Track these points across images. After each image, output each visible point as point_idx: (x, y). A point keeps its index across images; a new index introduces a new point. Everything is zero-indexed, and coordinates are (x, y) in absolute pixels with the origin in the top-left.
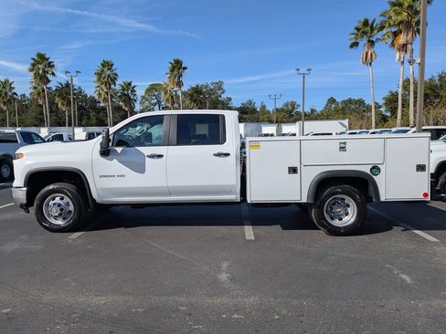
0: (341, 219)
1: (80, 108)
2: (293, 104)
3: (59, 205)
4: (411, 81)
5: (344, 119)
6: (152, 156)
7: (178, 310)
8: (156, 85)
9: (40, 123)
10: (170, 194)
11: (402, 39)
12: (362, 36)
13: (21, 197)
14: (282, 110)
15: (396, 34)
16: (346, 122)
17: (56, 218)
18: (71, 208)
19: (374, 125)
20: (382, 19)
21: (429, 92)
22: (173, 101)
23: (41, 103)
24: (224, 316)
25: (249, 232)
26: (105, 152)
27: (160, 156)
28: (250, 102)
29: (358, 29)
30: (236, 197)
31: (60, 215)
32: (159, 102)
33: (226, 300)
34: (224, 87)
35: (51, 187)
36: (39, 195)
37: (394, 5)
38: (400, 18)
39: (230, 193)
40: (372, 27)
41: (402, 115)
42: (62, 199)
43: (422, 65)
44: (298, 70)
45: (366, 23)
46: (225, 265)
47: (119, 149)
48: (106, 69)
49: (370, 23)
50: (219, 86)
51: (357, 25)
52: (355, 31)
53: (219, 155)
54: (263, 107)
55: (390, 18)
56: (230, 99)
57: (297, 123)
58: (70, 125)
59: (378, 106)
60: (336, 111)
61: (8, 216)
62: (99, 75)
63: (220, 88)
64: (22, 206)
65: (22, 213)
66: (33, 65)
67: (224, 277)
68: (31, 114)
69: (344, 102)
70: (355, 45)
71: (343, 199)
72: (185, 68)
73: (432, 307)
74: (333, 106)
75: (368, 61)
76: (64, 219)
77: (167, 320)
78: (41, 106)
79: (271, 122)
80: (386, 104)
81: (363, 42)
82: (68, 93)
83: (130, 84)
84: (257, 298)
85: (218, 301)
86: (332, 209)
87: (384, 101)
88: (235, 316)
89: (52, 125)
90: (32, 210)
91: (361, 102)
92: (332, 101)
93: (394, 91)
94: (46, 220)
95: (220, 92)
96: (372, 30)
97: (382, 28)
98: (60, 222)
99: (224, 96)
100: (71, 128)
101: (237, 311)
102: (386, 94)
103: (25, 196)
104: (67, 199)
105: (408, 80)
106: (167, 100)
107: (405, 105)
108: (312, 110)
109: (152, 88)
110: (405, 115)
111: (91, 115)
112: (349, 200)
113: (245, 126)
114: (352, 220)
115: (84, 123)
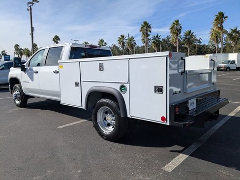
18: (20, 96)
62: (172, 29)
72: (226, 17)
83: (190, 32)
103: (10, 89)
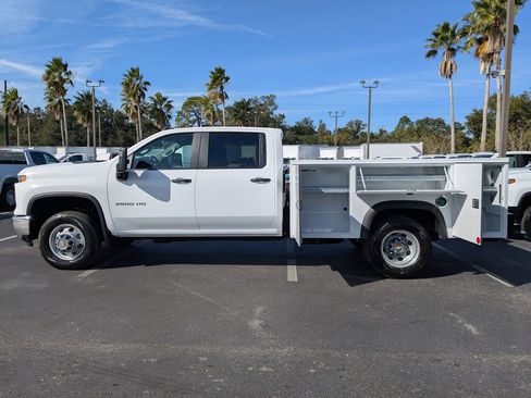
0: (401, 259)
1: (105, 125)
2: (358, 124)
3: (68, 237)
4: (499, 97)
5: (417, 141)
6: (178, 181)
7: (197, 362)
8: (195, 98)
9: (57, 142)
10: (199, 226)
11: (488, 47)
12: (441, 44)
13: (23, 227)
14: (345, 130)
15: (480, 42)
16: (420, 146)
17: (64, 252)
18: (82, 241)
19: (453, 149)
20: (465, 23)
21: (520, 111)
22: (215, 118)
23: (57, 118)
24: (250, 369)
25: (292, 272)
26: (123, 176)
27: (188, 181)
28: (306, 121)
29: (436, 35)
30: (277, 231)
31: (69, 249)
32: (199, 119)
33: (255, 350)
34: (276, 102)
35: (59, 216)
36: (44, 225)
37: (478, 5)
38: (486, 22)
39: (269, 226)
40: (453, 32)
41: (487, 138)
42: (71, 230)
43: (507, 78)
44: (363, 82)
45: (446, 27)
46: (259, 310)
47: (139, 172)
48: (134, 79)
49: (451, 27)
50: (271, 100)
51: (435, 29)
52: (433, 37)
53: (257, 180)
54: (323, 127)
55: (474, 22)
56: (283, 117)
57: (362, 146)
58: (91, 145)
59: (458, 128)
60: (410, 132)
61: (10, 250)
62: (127, 85)
63: (272, 103)
64: (24, 238)
65: (25, 246)
66: (49, 73)
67: (256, 324)
68: (46, 131)
69: (419, 122)
70: (432, 53)
71: (404, 236)
72: (227, 79)
73: (498, 362)
74: (407, 126)
75: (448, 73)
76: (74, 254)
77: (183, 373)
78: (58, 122)
79: (331, 144)
80: (469, 124)
81: (442, 50)
82: (89, 107)
84: (292, 349)
85: (246, 351)
86: (390, 247)
87: (466, 121)
88: (264, 369)
89: (70, 145)
90: (37, 243)
91: (440, 122)
92: (405, 120)
93: (478, 109)
94: (52, 255)
95: (271, 108)
96: (453, 35)
97: (464, 34)
98: (69, 258)
99: (276, 113)
100: (92, 148)
101: (266, 363)
102: (470, 112)
103: (28, 226)
104: (77, 231)
105: (495, 97)
106: (208, 116)
107: (491, 125)
108: (381, 131)
109: (191, 102)
110: (491, 138)
111: (118, 133)
112: (410, 237)
113: (300, 149)
114: (414, 260)
115: (109, 142)
